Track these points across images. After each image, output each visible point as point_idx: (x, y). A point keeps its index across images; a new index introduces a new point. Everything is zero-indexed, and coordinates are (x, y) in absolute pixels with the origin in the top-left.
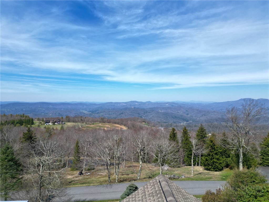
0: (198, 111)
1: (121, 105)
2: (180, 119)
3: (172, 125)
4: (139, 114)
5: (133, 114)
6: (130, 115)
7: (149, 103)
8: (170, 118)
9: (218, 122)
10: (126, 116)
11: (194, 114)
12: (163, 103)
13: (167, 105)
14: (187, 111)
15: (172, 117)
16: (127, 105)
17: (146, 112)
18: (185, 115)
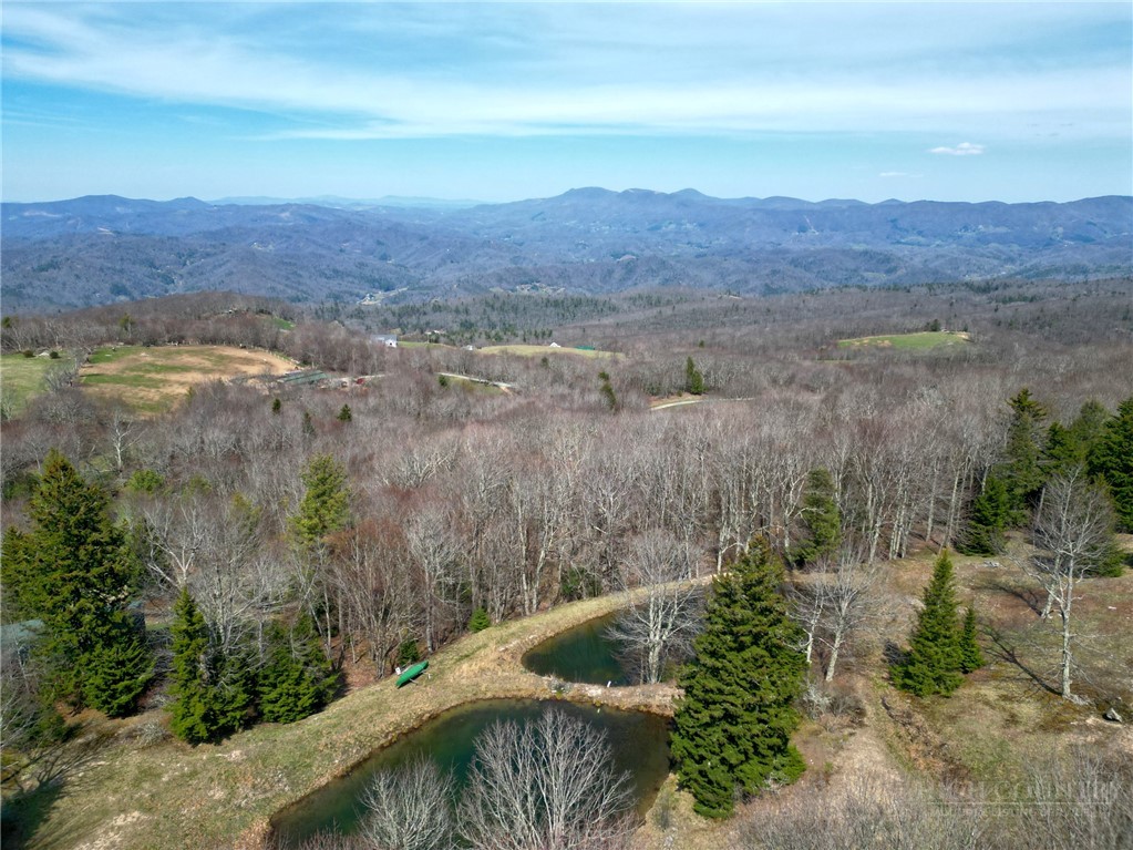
0: (425, 243)
1: (27, 218)
2: (356, 281)
3: (337, 311)
4: (152, 265)
5: (118, 267)
6: (101, 270)
7: (191, 206)
8: (310, 277)
9: (504, 284)
10: (77, 277)
11: (409, 256)
12: (265, 208)
13: (283, 215)
14: (379, 243)
15: (323, 274)
16: (69, 218)
17: (191, 255)
18: (372, 261)
